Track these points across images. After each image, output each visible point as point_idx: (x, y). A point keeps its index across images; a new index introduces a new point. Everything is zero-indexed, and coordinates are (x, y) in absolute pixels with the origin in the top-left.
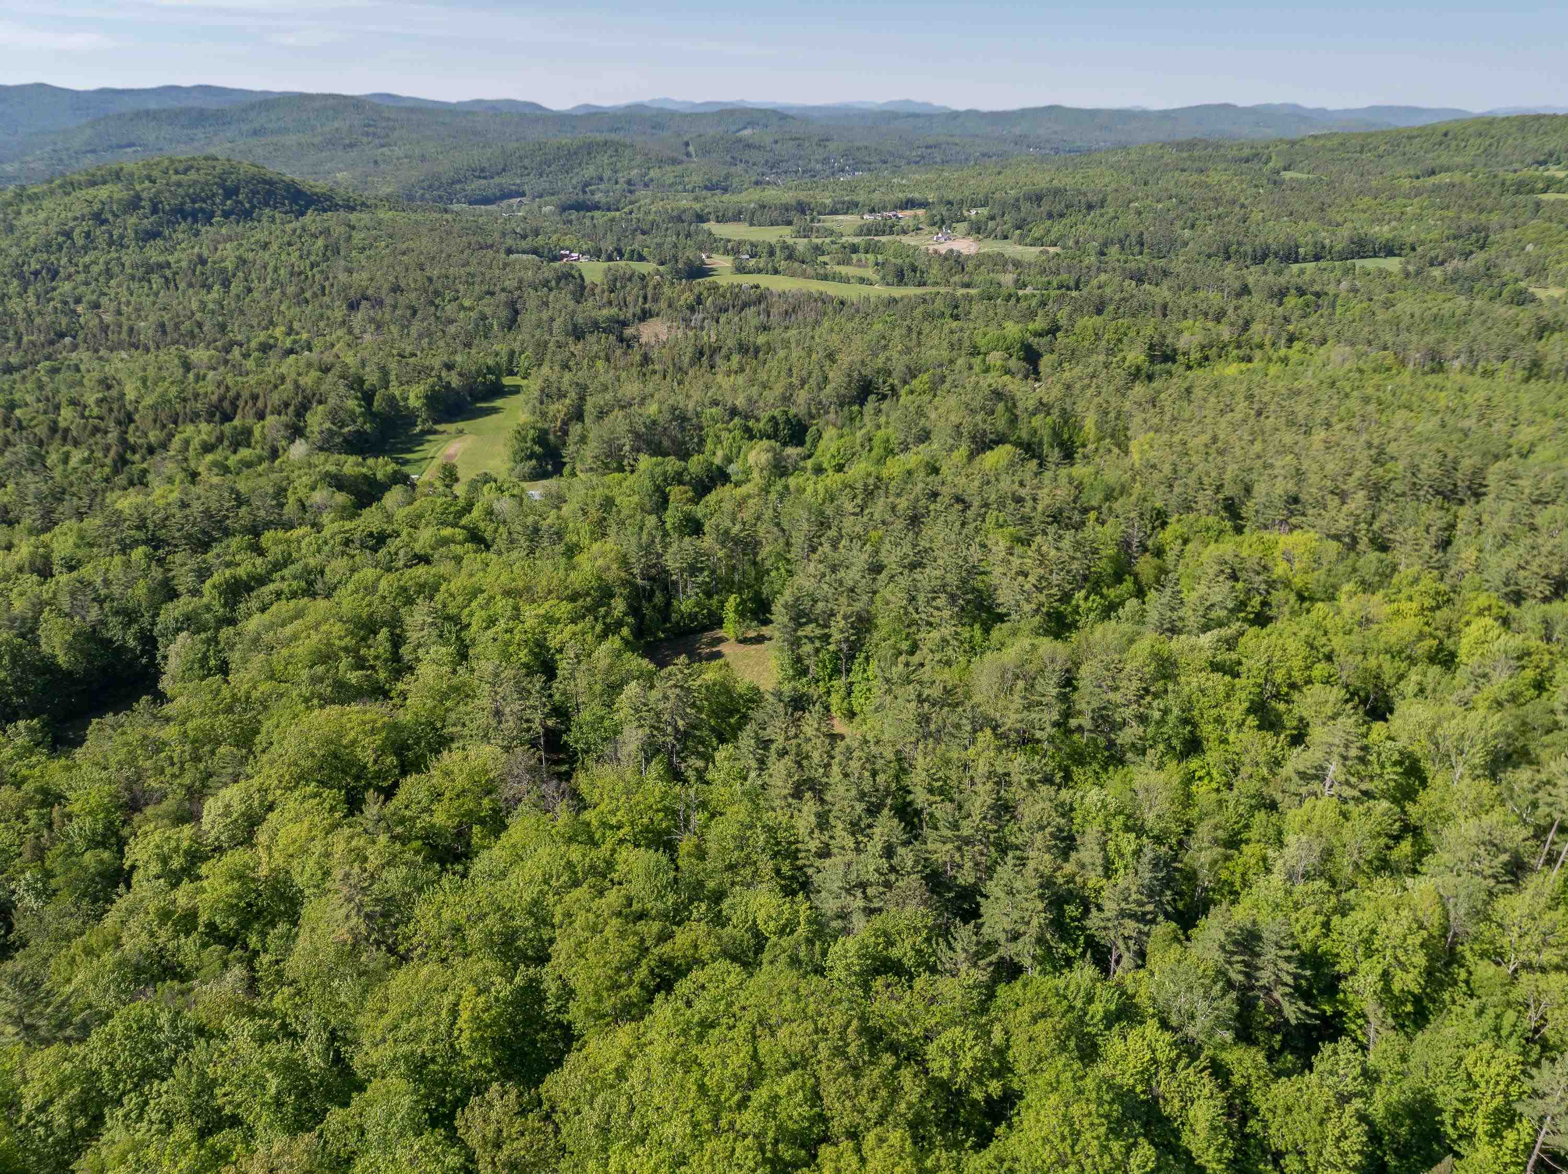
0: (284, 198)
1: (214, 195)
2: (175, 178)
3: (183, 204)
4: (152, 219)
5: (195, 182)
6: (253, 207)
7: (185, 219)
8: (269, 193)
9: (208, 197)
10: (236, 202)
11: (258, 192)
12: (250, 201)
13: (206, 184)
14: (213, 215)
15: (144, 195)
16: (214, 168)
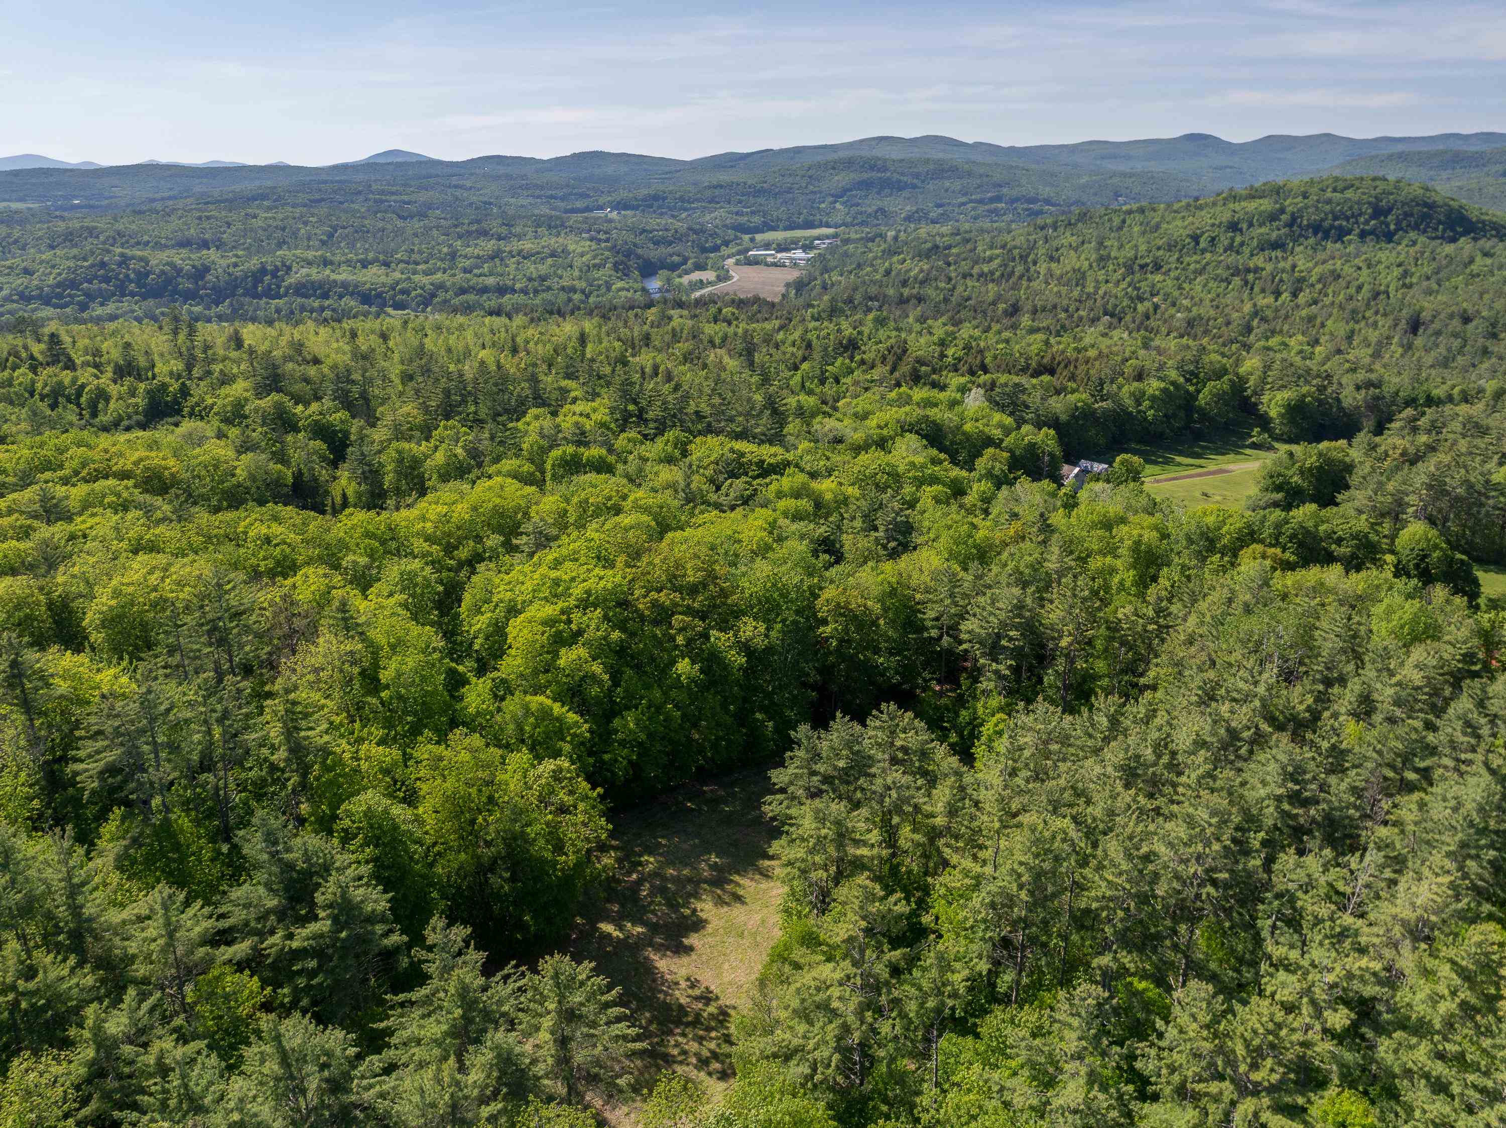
0: (1440, 222)
1: (1360, 215)
2: (1329, 194)
3: (1322, 220)
4: (1283, 231)
5: (1347, 200)
6: (1397, 230)
7: (1315, 234)
8: (1424, 217)
9: (1353, 216)
10: (1382, 223)
11: (1412, 215)
12: (1398, 223)
13: (1358, 203)
14: (1349, 233)
15: (1289, 209)
16: (1375, 188)
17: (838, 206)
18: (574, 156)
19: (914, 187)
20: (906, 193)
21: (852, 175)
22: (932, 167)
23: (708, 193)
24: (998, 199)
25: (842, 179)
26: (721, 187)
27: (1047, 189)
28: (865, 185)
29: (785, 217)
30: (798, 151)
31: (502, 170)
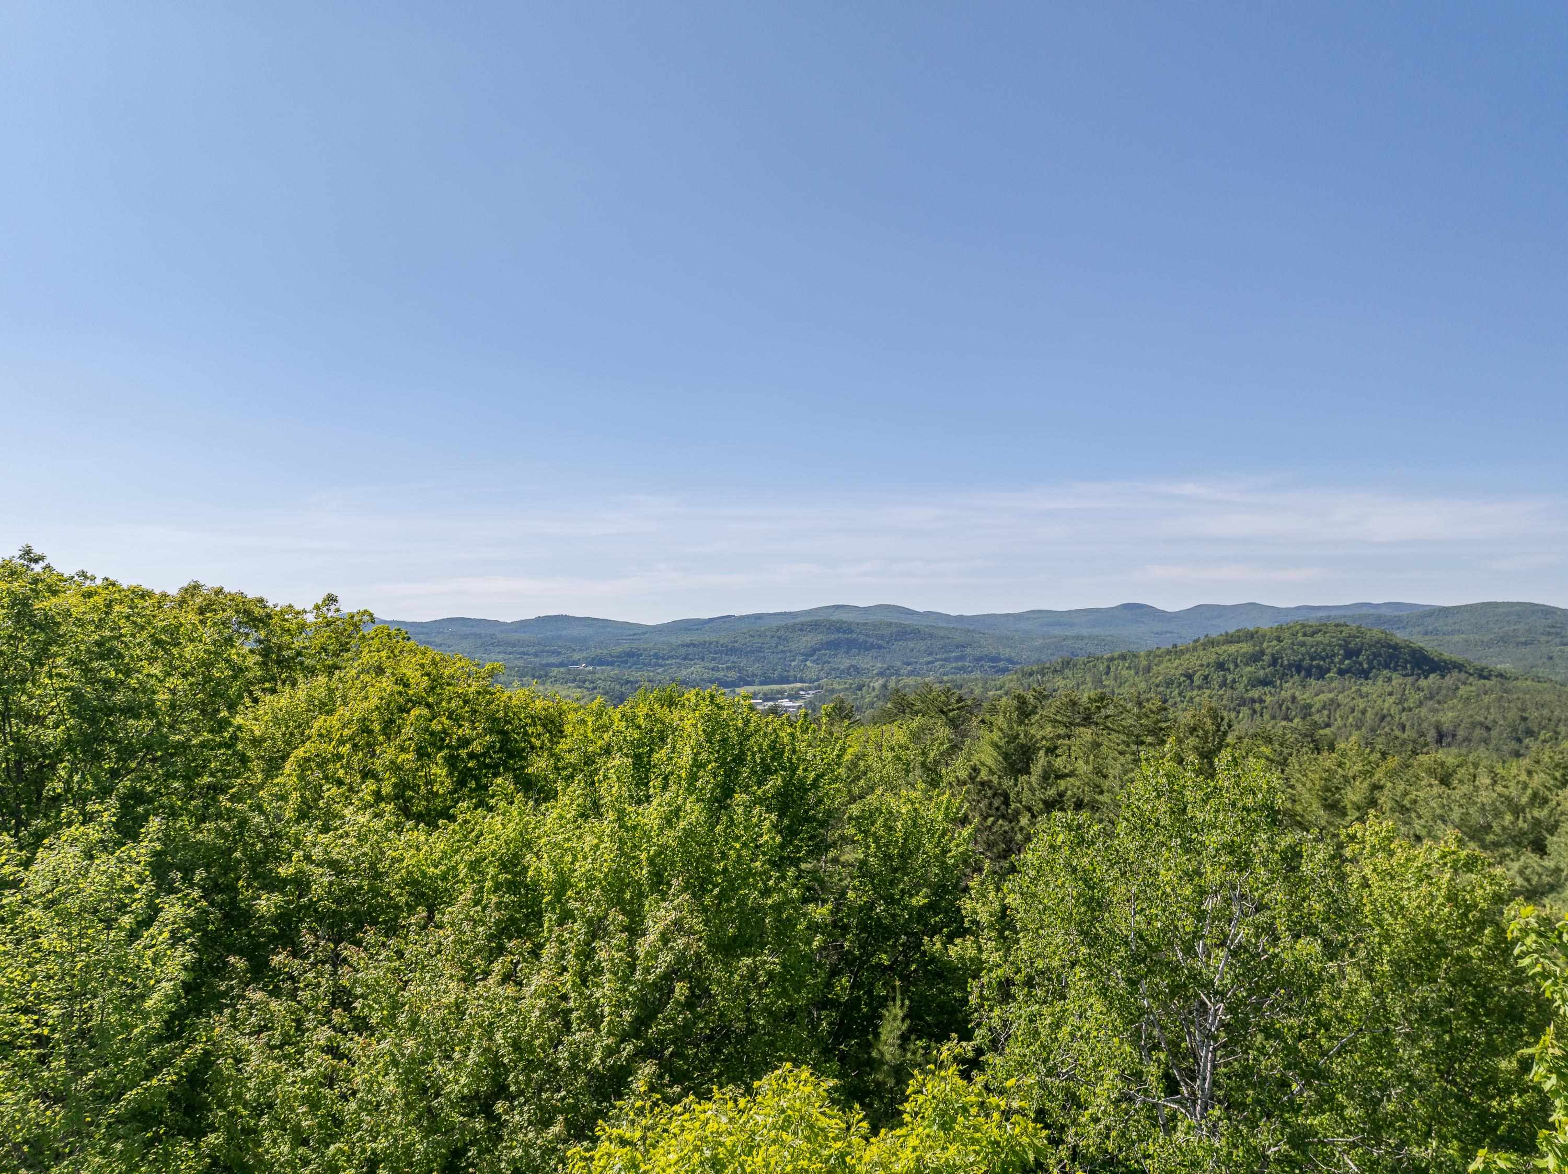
0: (1406, 662)
1: (1334, 655)
2: (1301, 638)
3: (1302, 660)
4: (1268, 670)
5: (1318, 644)
6: (1371, 668)
7: (1299, 672)
8: (1391, 657)
9: (1327, 656)
10: (1355, 662)
11: (1380, 655)
12: (1370, 662)
13: (1330, 644)
14: (1329, 670)
15: (1268, 651)
16: (1341, 632)
17: (808, 663)
18: (539, 619)
19: (880, 647)
20: (874, 652)
21: (820, 637)
22: (895, 630)
23: (683, 651)
24: (961, 658)
25: (810, 640)
26: (694, 645)
27: (1008, 650)
28: (833, 645)
29: (760, 672)
30: (759, 617)
31: (465, 630)
